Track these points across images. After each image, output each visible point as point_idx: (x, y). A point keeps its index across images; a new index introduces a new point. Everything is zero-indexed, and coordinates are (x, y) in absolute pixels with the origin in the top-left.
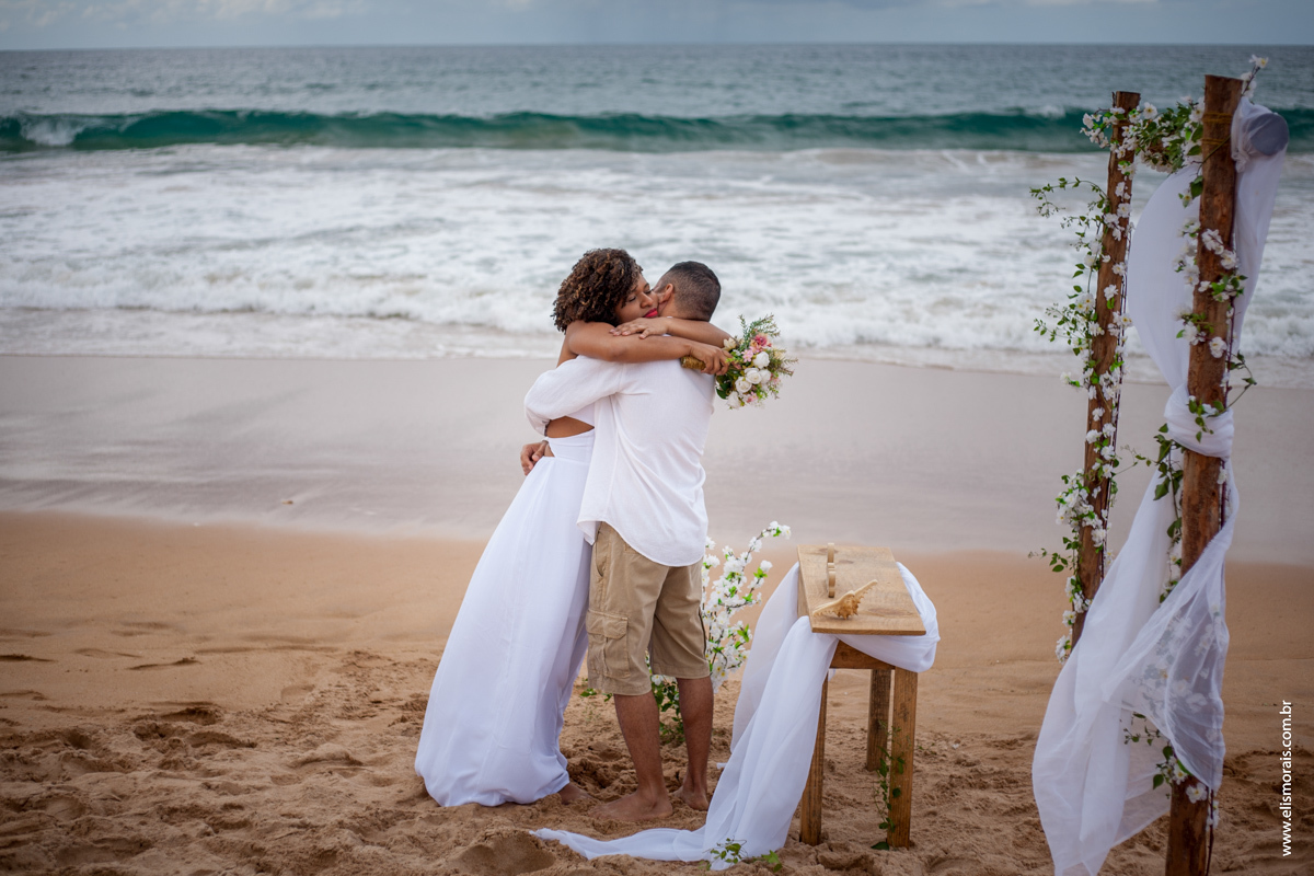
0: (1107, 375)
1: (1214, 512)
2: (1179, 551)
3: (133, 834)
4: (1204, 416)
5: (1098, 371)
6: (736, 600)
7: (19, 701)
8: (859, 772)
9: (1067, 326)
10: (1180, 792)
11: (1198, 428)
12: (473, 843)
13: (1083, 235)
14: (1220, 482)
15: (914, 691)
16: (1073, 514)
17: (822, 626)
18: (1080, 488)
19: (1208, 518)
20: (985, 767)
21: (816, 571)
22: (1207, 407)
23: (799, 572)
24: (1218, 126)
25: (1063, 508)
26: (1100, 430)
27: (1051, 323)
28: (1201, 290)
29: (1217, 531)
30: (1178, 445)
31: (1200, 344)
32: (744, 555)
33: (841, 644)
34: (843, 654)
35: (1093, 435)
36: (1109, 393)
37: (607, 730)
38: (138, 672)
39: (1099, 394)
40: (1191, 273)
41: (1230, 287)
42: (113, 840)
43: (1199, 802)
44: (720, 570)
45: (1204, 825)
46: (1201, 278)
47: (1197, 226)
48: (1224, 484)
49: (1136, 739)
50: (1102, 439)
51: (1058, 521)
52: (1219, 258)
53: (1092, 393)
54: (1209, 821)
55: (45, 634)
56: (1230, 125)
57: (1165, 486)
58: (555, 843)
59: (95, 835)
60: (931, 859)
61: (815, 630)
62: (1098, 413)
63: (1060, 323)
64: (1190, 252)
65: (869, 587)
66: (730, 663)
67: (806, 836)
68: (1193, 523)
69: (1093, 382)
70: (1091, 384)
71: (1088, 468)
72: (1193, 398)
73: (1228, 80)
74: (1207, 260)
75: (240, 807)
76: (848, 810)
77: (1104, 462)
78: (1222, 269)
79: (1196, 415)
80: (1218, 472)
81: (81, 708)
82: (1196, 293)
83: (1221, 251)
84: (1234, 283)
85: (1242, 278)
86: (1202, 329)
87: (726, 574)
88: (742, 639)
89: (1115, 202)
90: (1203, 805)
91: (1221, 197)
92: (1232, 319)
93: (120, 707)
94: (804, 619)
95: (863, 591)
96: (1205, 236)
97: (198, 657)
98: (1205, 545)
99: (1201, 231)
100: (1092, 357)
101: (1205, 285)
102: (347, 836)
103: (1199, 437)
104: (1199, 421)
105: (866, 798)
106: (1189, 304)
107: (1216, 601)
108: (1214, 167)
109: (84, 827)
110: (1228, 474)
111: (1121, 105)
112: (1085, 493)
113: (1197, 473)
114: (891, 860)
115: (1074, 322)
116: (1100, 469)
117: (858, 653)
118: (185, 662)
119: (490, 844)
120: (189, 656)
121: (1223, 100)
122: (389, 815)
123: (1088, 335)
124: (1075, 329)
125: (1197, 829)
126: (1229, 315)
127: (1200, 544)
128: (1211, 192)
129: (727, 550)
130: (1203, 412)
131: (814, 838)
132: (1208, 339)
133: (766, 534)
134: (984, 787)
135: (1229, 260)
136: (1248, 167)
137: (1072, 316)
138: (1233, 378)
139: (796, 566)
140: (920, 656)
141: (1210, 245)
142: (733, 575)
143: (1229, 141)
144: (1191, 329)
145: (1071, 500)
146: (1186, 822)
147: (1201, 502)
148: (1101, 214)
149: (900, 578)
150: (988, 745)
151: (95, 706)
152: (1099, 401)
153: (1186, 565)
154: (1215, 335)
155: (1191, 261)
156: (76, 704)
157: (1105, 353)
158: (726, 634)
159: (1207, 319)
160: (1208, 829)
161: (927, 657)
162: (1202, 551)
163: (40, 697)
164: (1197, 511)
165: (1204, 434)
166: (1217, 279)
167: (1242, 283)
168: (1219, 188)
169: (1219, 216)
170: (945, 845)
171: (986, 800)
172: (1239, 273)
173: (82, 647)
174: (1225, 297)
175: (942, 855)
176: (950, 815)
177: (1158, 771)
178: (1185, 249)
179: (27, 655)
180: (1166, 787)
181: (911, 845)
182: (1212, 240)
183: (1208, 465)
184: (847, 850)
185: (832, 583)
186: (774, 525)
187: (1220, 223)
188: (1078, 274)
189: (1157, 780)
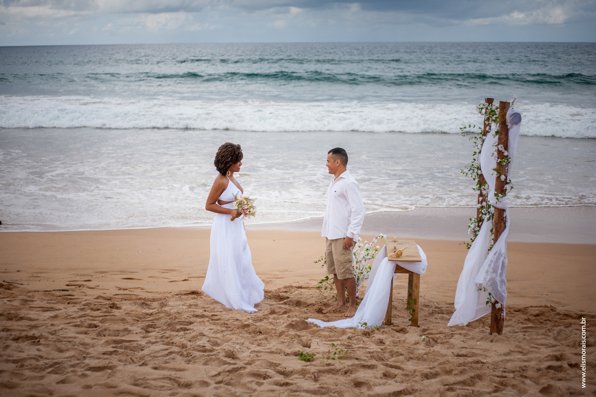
0: (483, 187)
1: (503, 225)
2: (493, 237)
3: (188, 320)
4: (499, 197)
5: (481, 186)
6: (369, 257)
7: (136, 290)
8: (404, 310)
9: (471, 171)
10: (494, 305)
11: (497, 201)
12: (289, 323)
13: (476, 143)
14: (504, 216)
15: (419, 280)
16: (473, 231)
17: (392, 259)
18: (475, 222)
19: (501, 226)
20: (444, 309)
21: (391, 246)
22: (500, 195)
23: (386, 247)
24: (503, 116)
25: (470, 229)
26: (481, 204)
27: (466, 171)
28: (498, 162)
29: (504, 230)
30: (493, 207)
31: (498, 177)
32: (371, 244)
33: (397, 266)
34: (398, 269)
35: (479, 205)
36: (484, 192)
37: (325, 299)
38: (172, 283)
39: (481, 193)
40: (495, 157)
41: (506, 161)
42: (183, 322)
43: (499, 308)
44: (363, 248)
45: (501, 315)
46: (498, 159)
47: (497, 144)
48: (506, 217)
49: (481, 290)
50: (482, 207)
51: (469, 233)
52: (503, 153)
53: (479, 192)
54: (502, 314)
55: (136, 272)
56: (506, 115)
57: (490, 218)
58: (313, 323)
59: (177, 320)
60: (424, 329)
61: (389, 260)
62: (481, 199)
63: (469, 171)
64: (496, 151)
65: (405, 248)
66: (365, 277)
67: (387, 323)
68: (496, 228)
69: (479, 189)
70: (479, 190)
71: (478, 216)
72: (496, 192)
73: (505, 103)
74: (500, 153)
75: (216, 315)
76: (400, 318)
77: (483, 214)
78: (504, 156)
79: (496, 197)
80: (504, 213)
81: (157, 292)
82: (497, 162)
83: (503, 150)
84: (508, 160)
85: (510, 158)
86: (498, 173)
87: (365, 249)
88: (369, 270)
89: (486, 132)
90: (501, 310)
91: (503, 136)
92: (507, 170)
93: (169, 292)
94: (387, 258)
95: (404, 250)
96: (499, 146)
97: (189, 279)
98: (500, 235)
99: (498, 145)
100: (479, 181)
101: (499, 160)
102: (251, 321)
103: (496, 203)
104: (497, 199)
105: (406, 316)
106: (495, 166)
107: (503, 251)
108: (502, 127)
109: (174, 318)
110: (507, 214)
111: (488, 102)
112: (477, 224)
113: (498, 213)
114: (411, 328)
115: (473, 170)
116: (481, 216)
117: (403, 268)
118: (185, 280)
119: (294, 323)
120: (187, 279)
121: (504, 108)
122: (261, 318)
123: (478, 174)
124: (473, 172)
125: (499, 316)
126: (506, 169)
127: (498, 234)
128: (501, 134)
129: (366, 242)
130: (498, 196)
131: (389, 324)
132: (500, 176)
133: (378, 238)
134: (443, 313)
135: (506, 153)
136: (511, 127)
137: (473, 168)
138: (507, 187)
139: (385, 245)
140: (421, 269)
141: (500, 149)
142: (367, 249)
143: (506, 120)
144: (495, 173)
145: (472, 226)
146: (495, 314)
147: (499, 222)
148: (481, 136)
149: (417, 248)
150: (446, 304)
151: (162, 291)
152: (481, 195)
153: (495, 240)
154: (502, 174)
155: (496, 154)
156: (155, 291)
157: (483, 180)
158: (364, 268)
159: (500, 170)
160: (502, 317)
161: (423, 270)
162: (499, 237)
163: (142, 289)
164: (498, 224)
165: (498, 202)
166: (502, 159)
167: (510, 160)
168: (503, 133)
169: (503, 141)
170: (428, 326)
171: (443, 317)
172: (509, 157)
173: (150, 276)
174: (505, 164)
175: (427, 328)
176: (431, 320)
177: (488, 300)
178: (494, 150)
179: (133, 278)
180: (490, 304)
181: (419, 327)
182: (501, 147)
183: (500, 211)
184: (399, 327)
185: (395, 248)
186: (381, 235)
187: (503, 143)
188: (474, 155)
189: (487, 302)
